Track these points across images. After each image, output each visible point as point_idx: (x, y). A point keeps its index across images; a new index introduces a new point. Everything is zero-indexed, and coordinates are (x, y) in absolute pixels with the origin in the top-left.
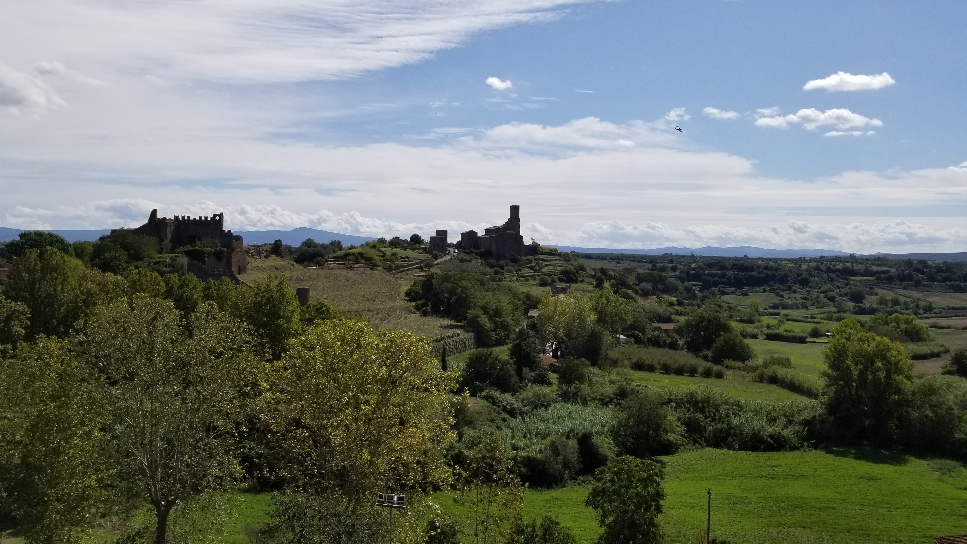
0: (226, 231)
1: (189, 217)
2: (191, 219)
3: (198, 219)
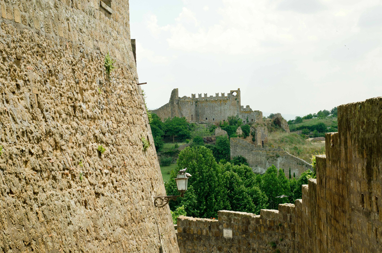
0: (245, 107)
1: (206, 95)
2: (208, 96)
3: (214, 96)
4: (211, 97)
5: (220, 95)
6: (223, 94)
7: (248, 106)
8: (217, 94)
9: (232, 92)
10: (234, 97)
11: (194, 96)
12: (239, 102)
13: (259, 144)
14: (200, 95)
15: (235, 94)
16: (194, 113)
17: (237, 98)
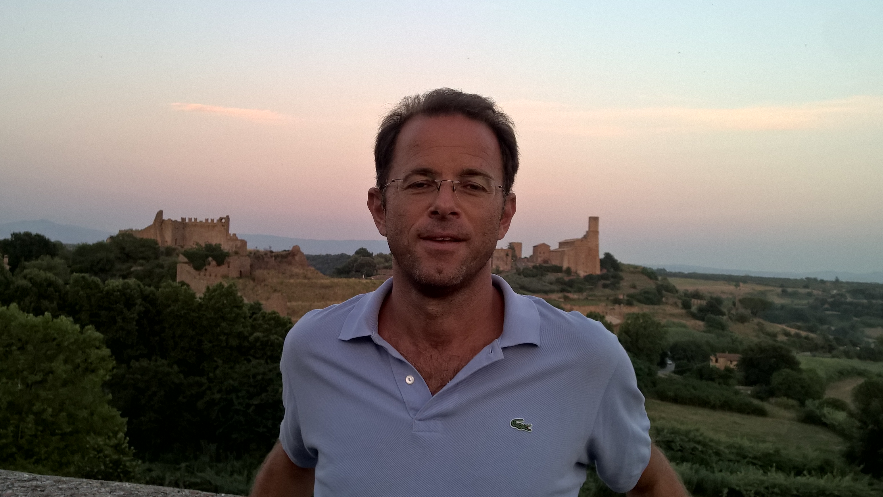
1: (196, 219)
2: (198, 221)
4: (201, 222)
6: (212, 220)
7: (235, 235)
9: (221, 219)
10: (223, 224)
12: (227, 230)
15: (224, 221)
17: (226, 225)
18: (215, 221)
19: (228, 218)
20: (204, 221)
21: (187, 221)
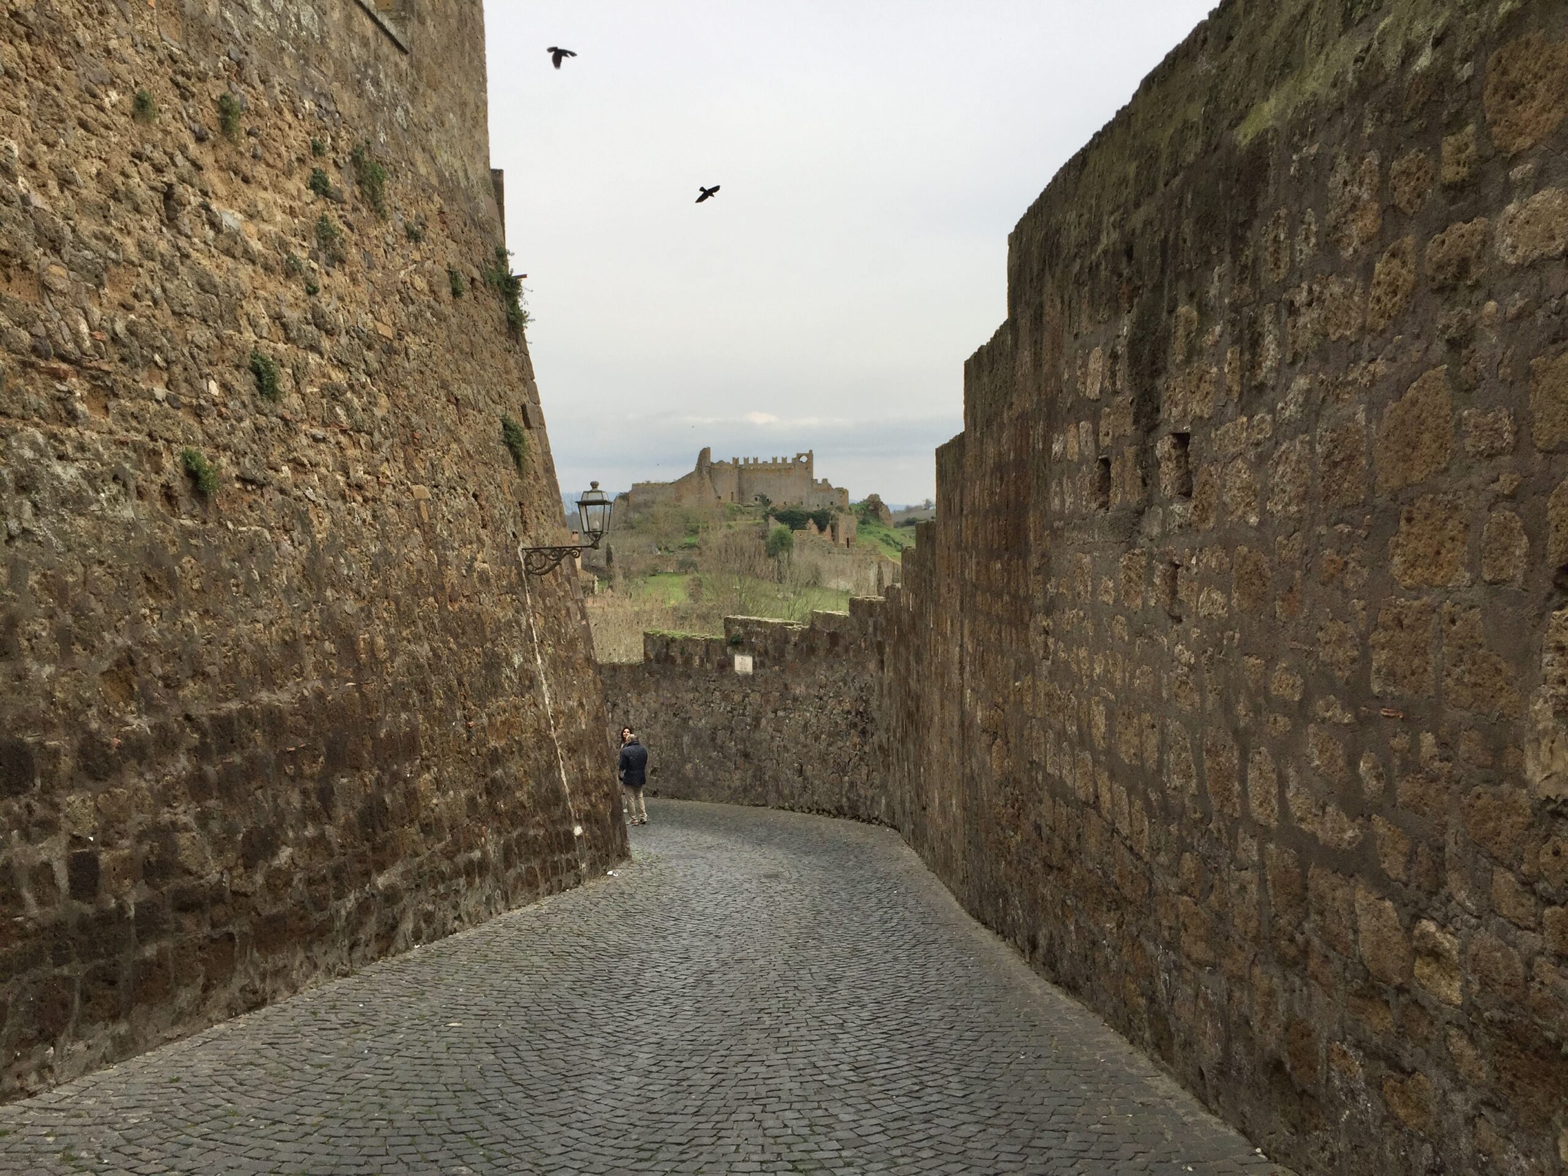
0: (820, 482)
4: (765, 463)
5: (779, 461)
6: (784, 460)
7: (825, 481)
8: (775, 459)
9: (799, 456)
10: (803, 465)
11: (736, 460)
12: (811, 472)
13: (842, 541)
14: (746, 460)
15: (804, 459)
16: (735, 490)
17: (809, 466)
18: (789, 461)
19: (810, 455)
20: (770, 461)
21: (741, 462)
